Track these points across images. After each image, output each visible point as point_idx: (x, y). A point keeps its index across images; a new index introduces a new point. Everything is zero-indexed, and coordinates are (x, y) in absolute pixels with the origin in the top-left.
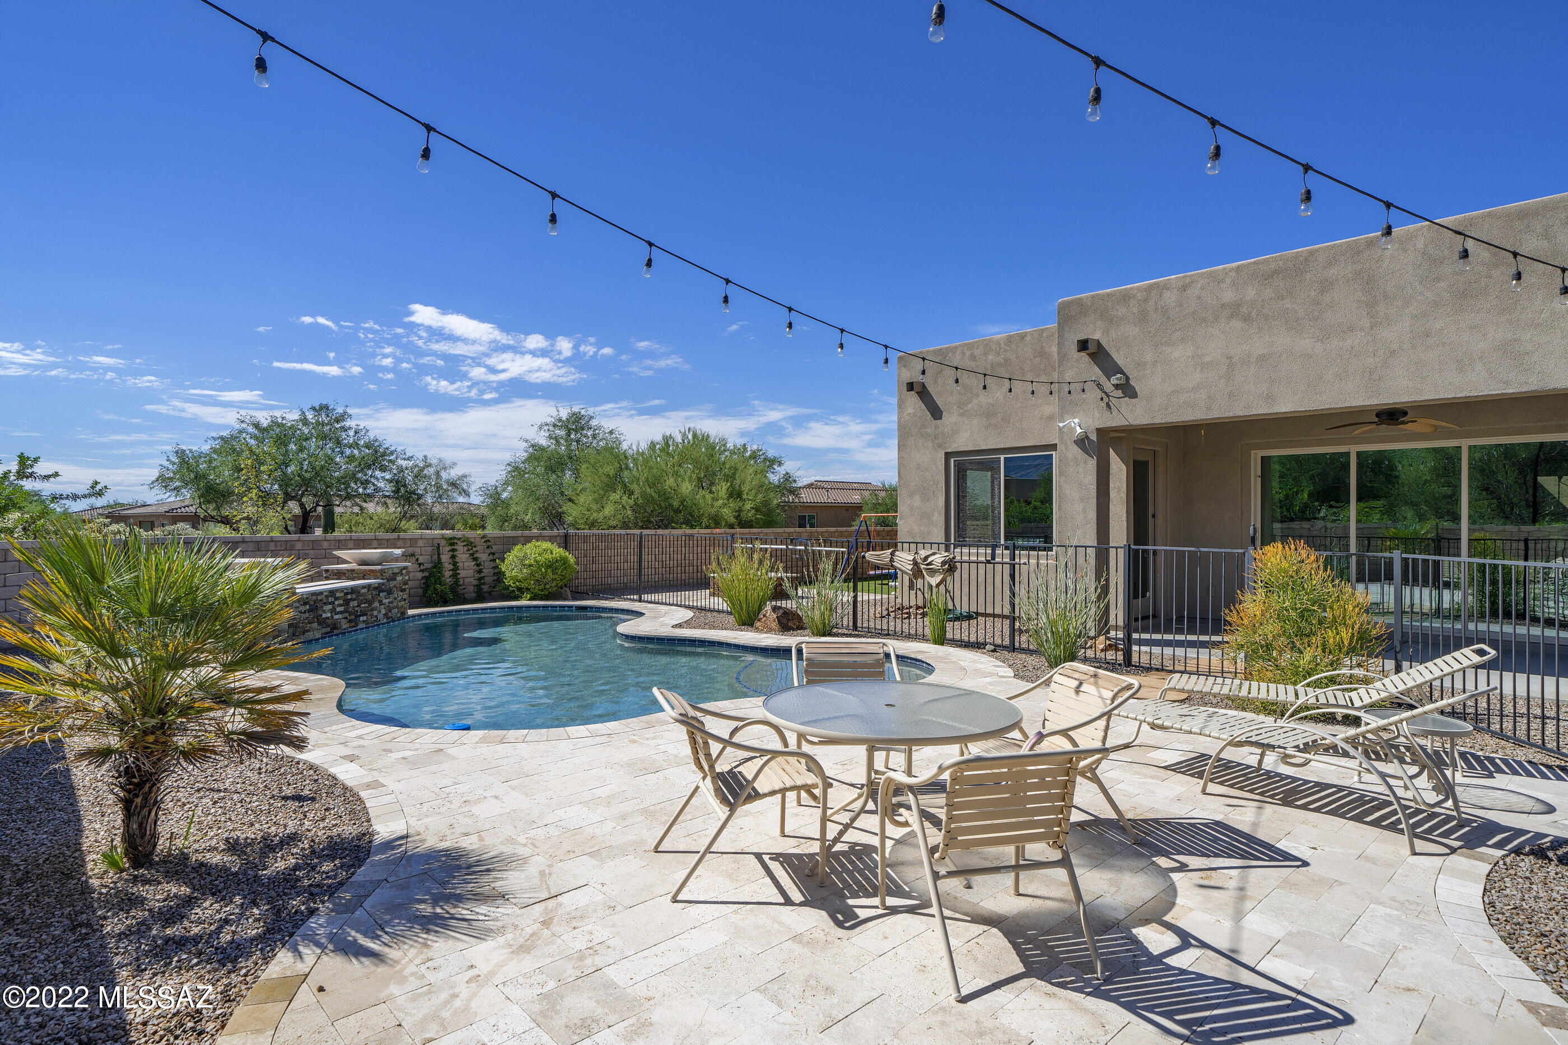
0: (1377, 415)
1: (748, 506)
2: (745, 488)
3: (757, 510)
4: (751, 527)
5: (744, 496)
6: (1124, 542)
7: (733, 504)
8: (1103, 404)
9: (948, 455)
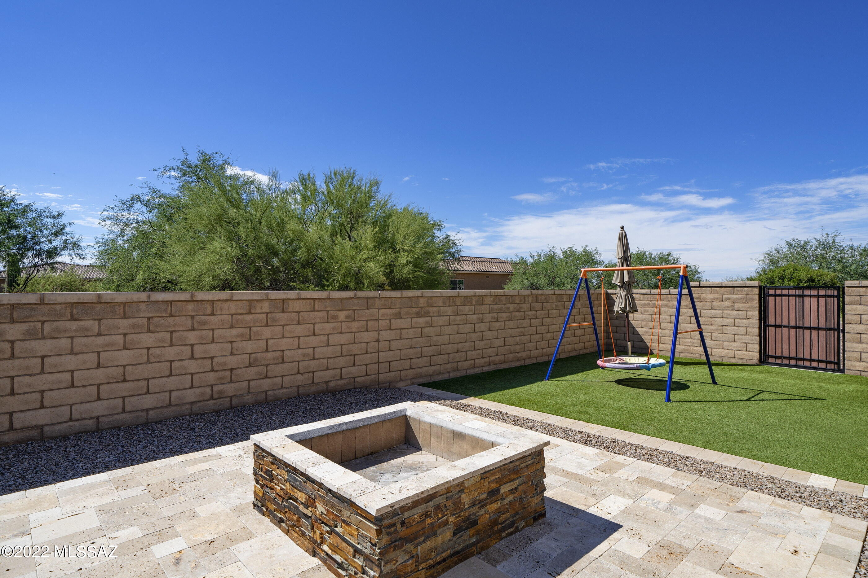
1: (403, 259)
2: (399, 239)
4: (408, 288)
5: (398, 247)
7: (384, 258)
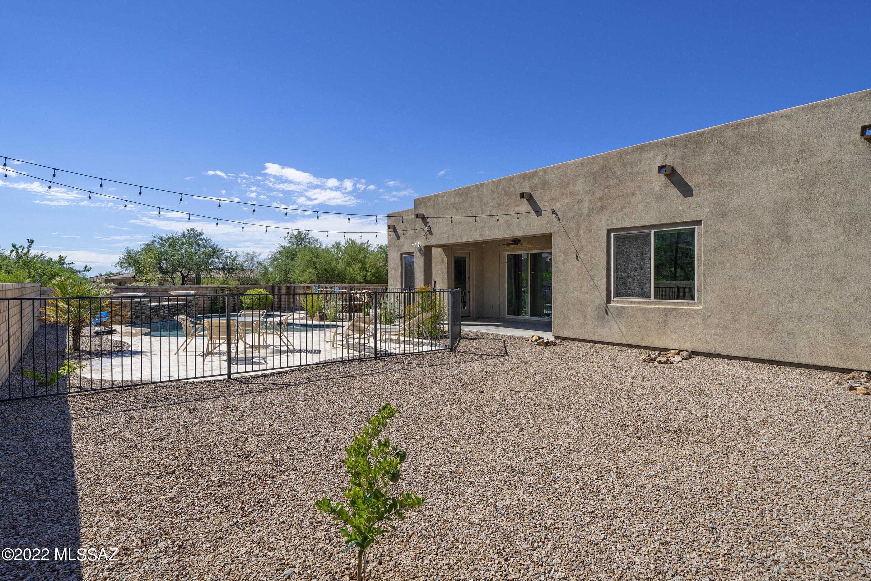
0: (512, 241)
3: (373, 275)
6: (446, 287)
8: (424, 237)
9: (402, 254)
